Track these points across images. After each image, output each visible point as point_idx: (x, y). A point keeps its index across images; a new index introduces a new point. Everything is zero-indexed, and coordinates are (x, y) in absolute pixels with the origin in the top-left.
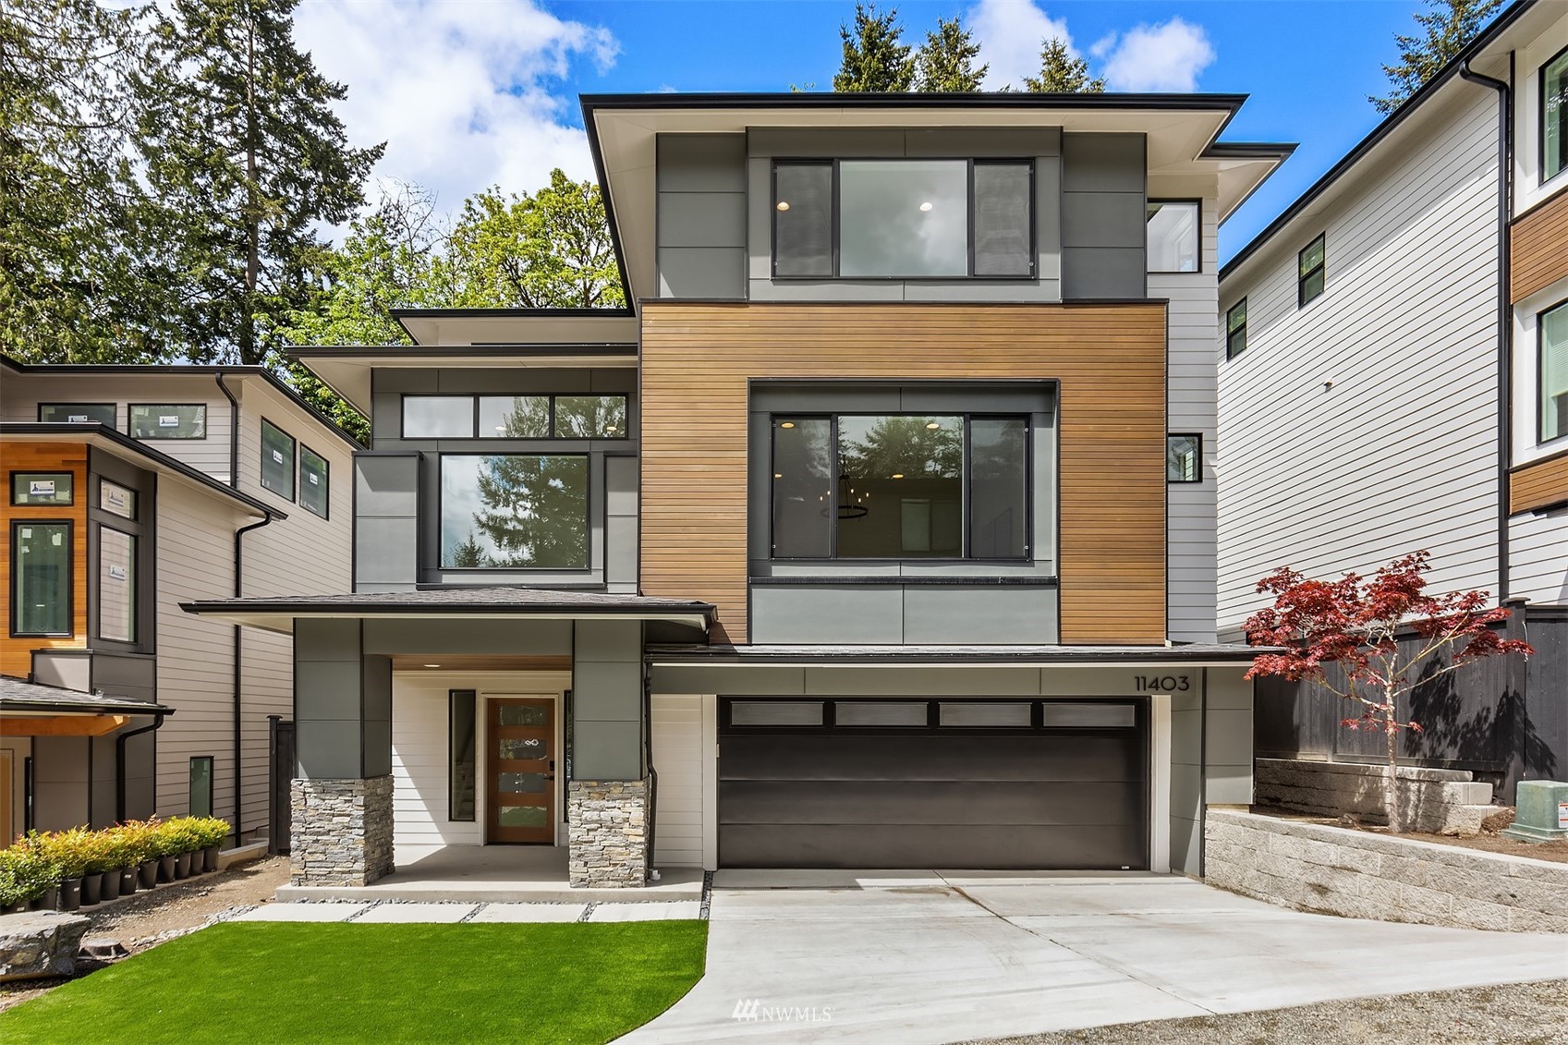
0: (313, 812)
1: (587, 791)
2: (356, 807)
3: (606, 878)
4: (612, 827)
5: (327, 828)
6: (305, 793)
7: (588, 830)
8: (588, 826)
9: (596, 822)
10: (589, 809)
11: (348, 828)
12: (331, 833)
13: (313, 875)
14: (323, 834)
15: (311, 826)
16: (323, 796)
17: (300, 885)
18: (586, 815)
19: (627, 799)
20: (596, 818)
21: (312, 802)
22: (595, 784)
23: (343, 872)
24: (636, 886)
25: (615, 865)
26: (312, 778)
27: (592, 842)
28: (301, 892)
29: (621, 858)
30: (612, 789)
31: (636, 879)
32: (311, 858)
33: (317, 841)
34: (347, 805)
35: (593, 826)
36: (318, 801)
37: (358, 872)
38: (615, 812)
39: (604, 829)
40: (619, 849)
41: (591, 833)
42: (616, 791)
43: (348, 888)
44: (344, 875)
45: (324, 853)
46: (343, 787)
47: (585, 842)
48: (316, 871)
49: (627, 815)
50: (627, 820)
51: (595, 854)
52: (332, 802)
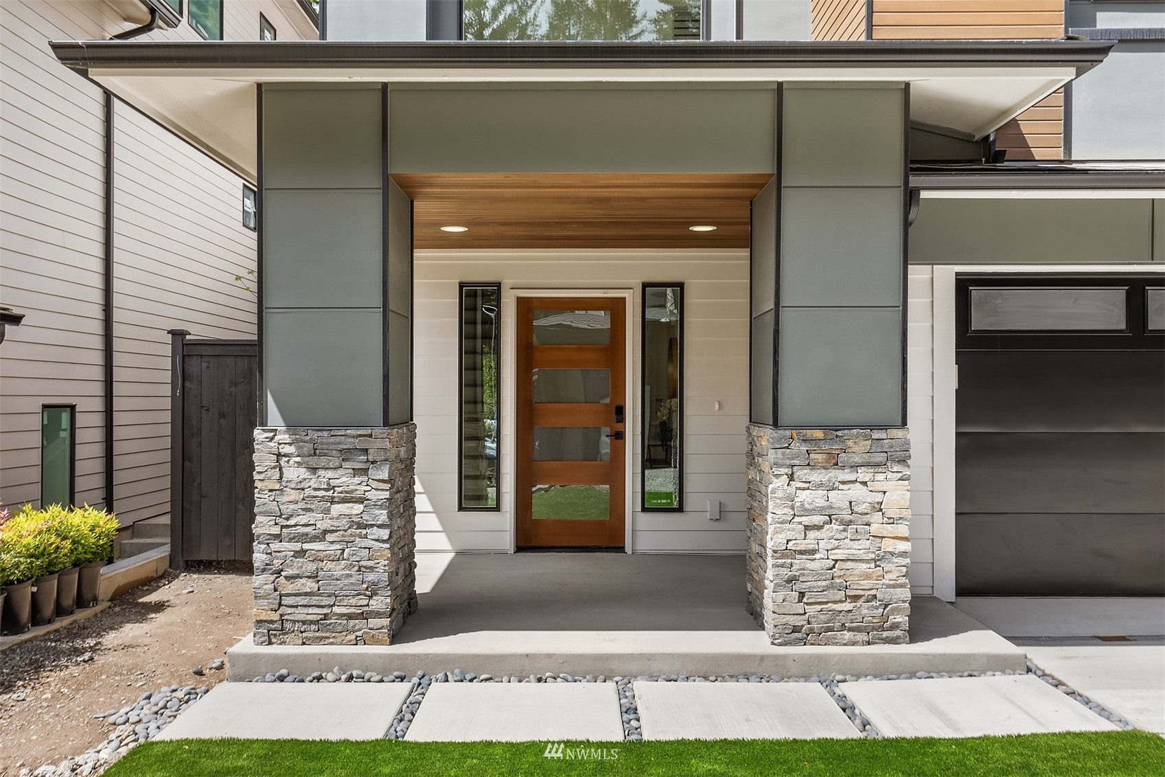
0: (294, 495)
1: (804, 448)
2: (375, 484)
3: (838, 624)
4: (850, 523)
5: (322, 525)
6: (279, 455)
7: (807, 528)
8: (806, 520)
9: (820, 511)
10: (808, 485)
11: (360, 526)
12: (329, 537)
13: (294, 622)
14: (315, 539)
15: (292, 522)
16: (313, 461)
17: (270, 643)
18: (803, 496)
19: (878, 465)
20: (821, 503)
21: (294, 473)
22: (819, 434)
23: (350, 617)
24: (894, 641)
25: (856, 598)
26: (291, 426)
27: (813, 552)
28: (276, 658)
29: (866, 584)
30: (850, 443)
31: (895, 627)
32: (289, 588)
33: (301, 553)
34: (357, 480)
35: (817, 519)
36: (303, 473)
37: (378, 615)
38: (856, 492)
39: (835, 526)
40: (864, 566)
41: (812, 534)
42: (858, 447)
43: (361, 649)
44: (352, 622)
45: (314, 577)
46: (349, 443)
47: (801, 552)
48: (301, 614)
49: (878, 497)
50: (878, 508)
51: (818, 575)
52: (330, 474)
